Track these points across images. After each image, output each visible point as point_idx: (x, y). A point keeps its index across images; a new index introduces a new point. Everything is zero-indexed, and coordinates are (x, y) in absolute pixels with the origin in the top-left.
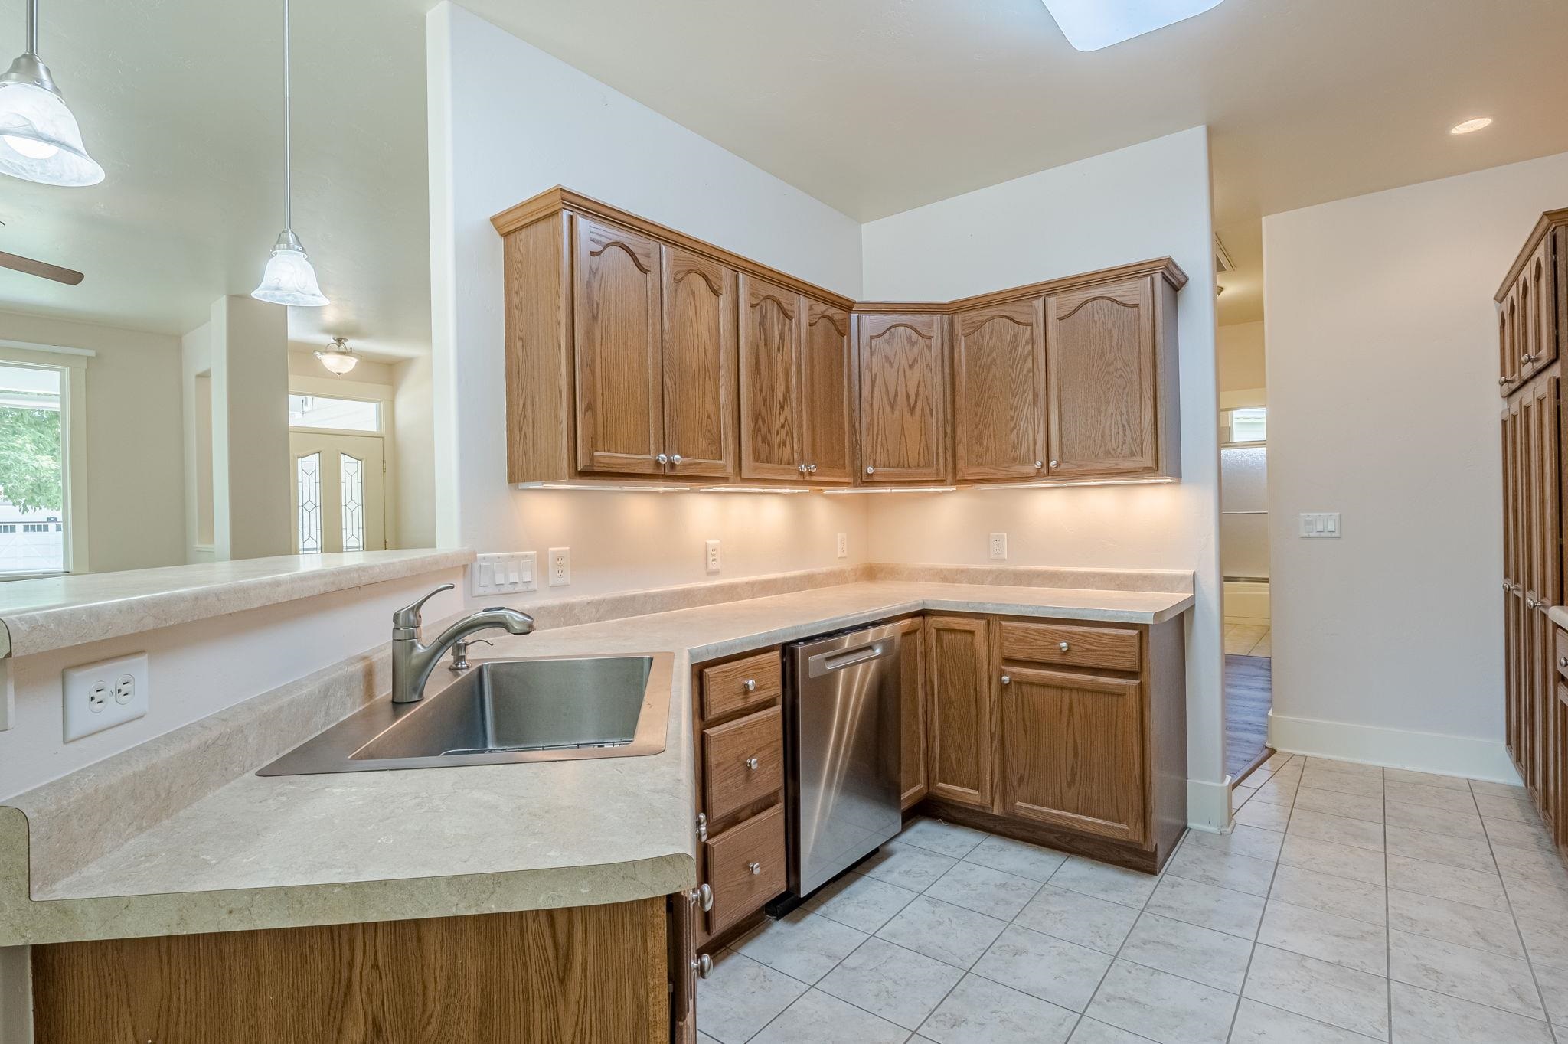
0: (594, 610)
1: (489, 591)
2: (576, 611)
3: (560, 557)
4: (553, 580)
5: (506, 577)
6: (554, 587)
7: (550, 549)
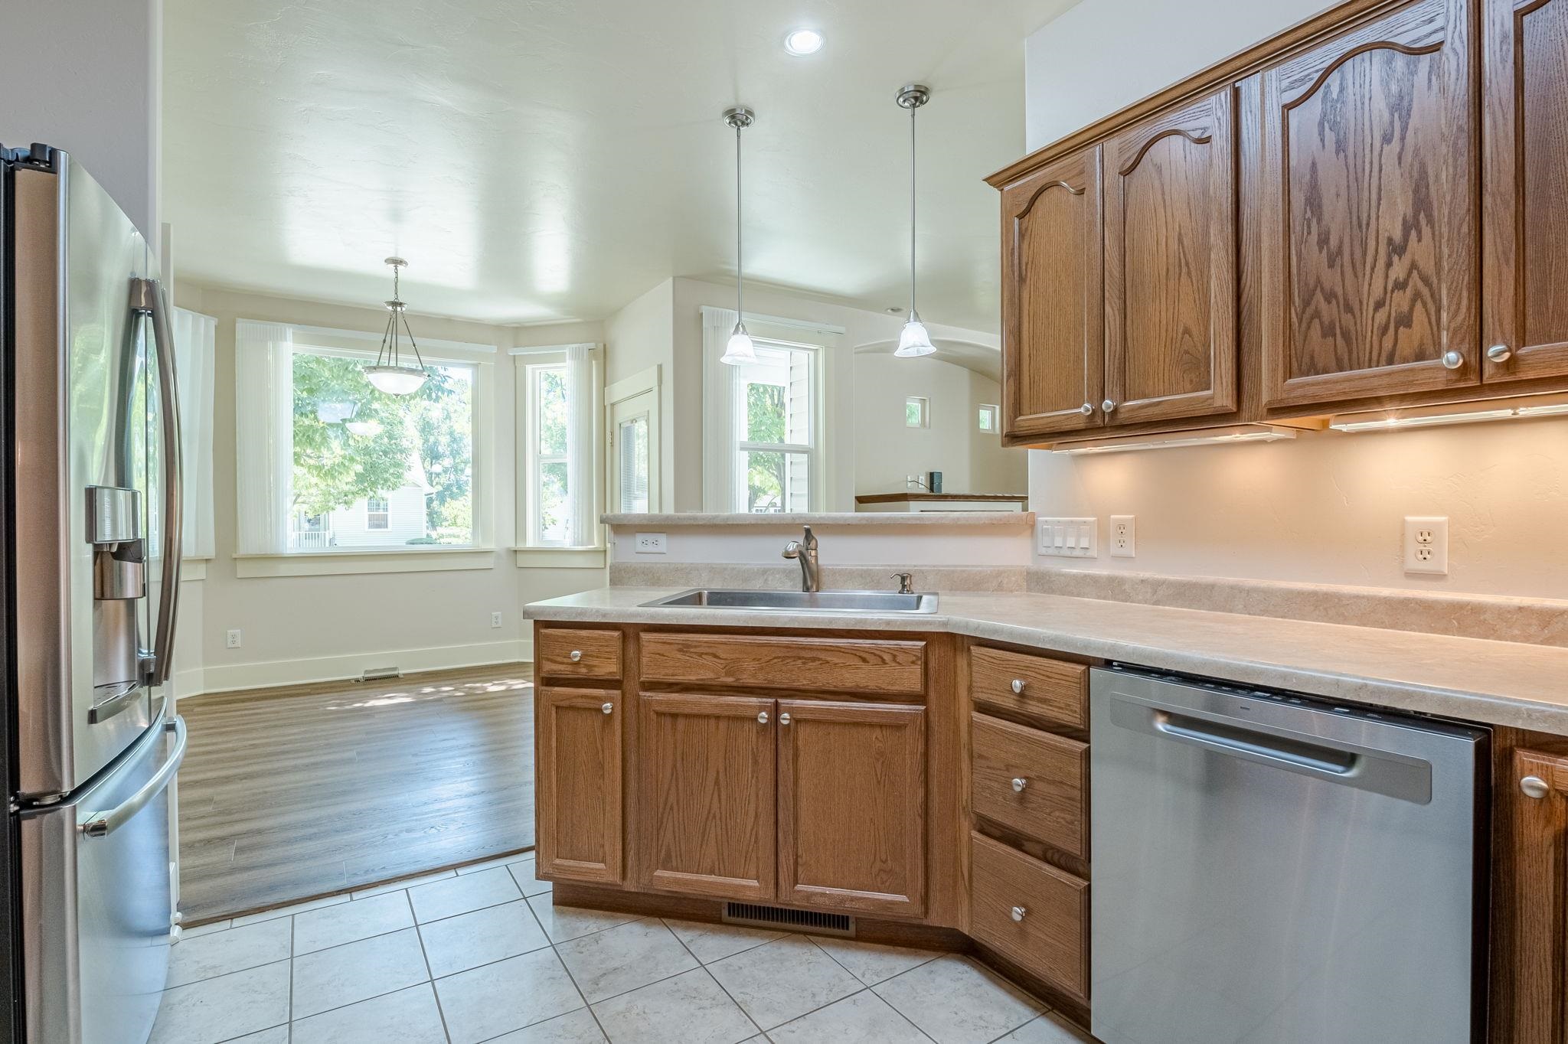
0: (1150, 590)
1: (1051, 551)
2: (1126, 587)
3: (1121, 526)
4: (1114, 549)
5: (1065, 541)
6: (1115, 557)
7: (1112, 516)
